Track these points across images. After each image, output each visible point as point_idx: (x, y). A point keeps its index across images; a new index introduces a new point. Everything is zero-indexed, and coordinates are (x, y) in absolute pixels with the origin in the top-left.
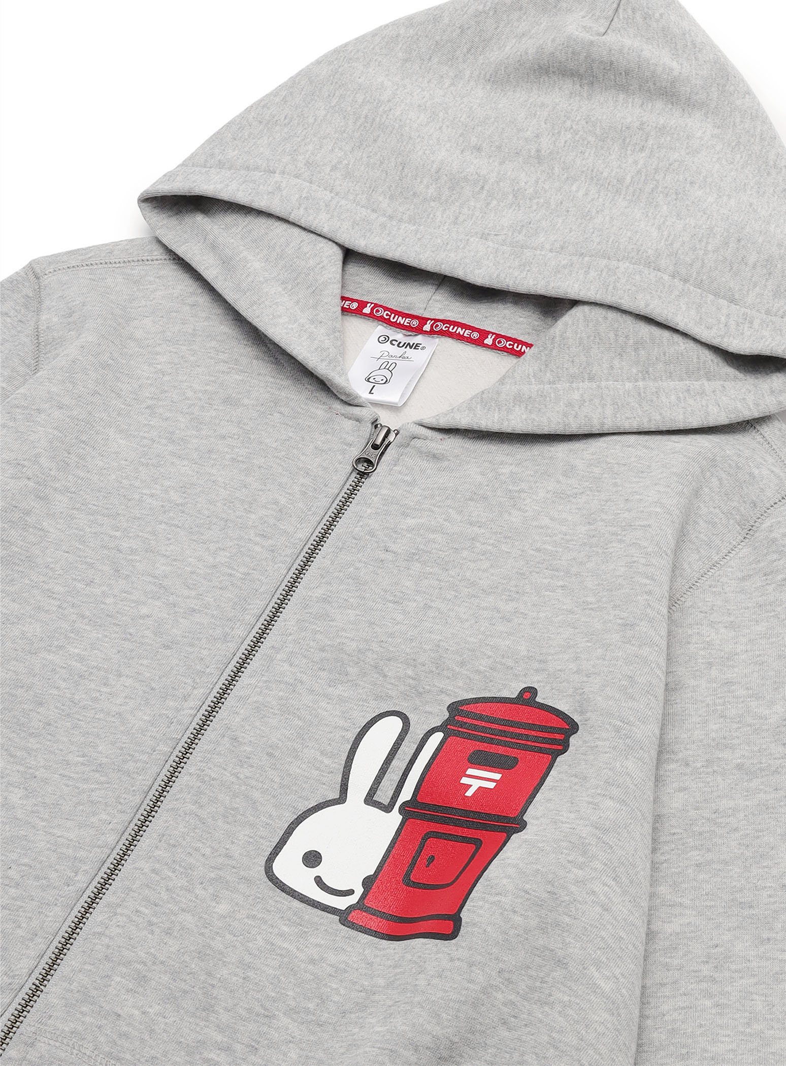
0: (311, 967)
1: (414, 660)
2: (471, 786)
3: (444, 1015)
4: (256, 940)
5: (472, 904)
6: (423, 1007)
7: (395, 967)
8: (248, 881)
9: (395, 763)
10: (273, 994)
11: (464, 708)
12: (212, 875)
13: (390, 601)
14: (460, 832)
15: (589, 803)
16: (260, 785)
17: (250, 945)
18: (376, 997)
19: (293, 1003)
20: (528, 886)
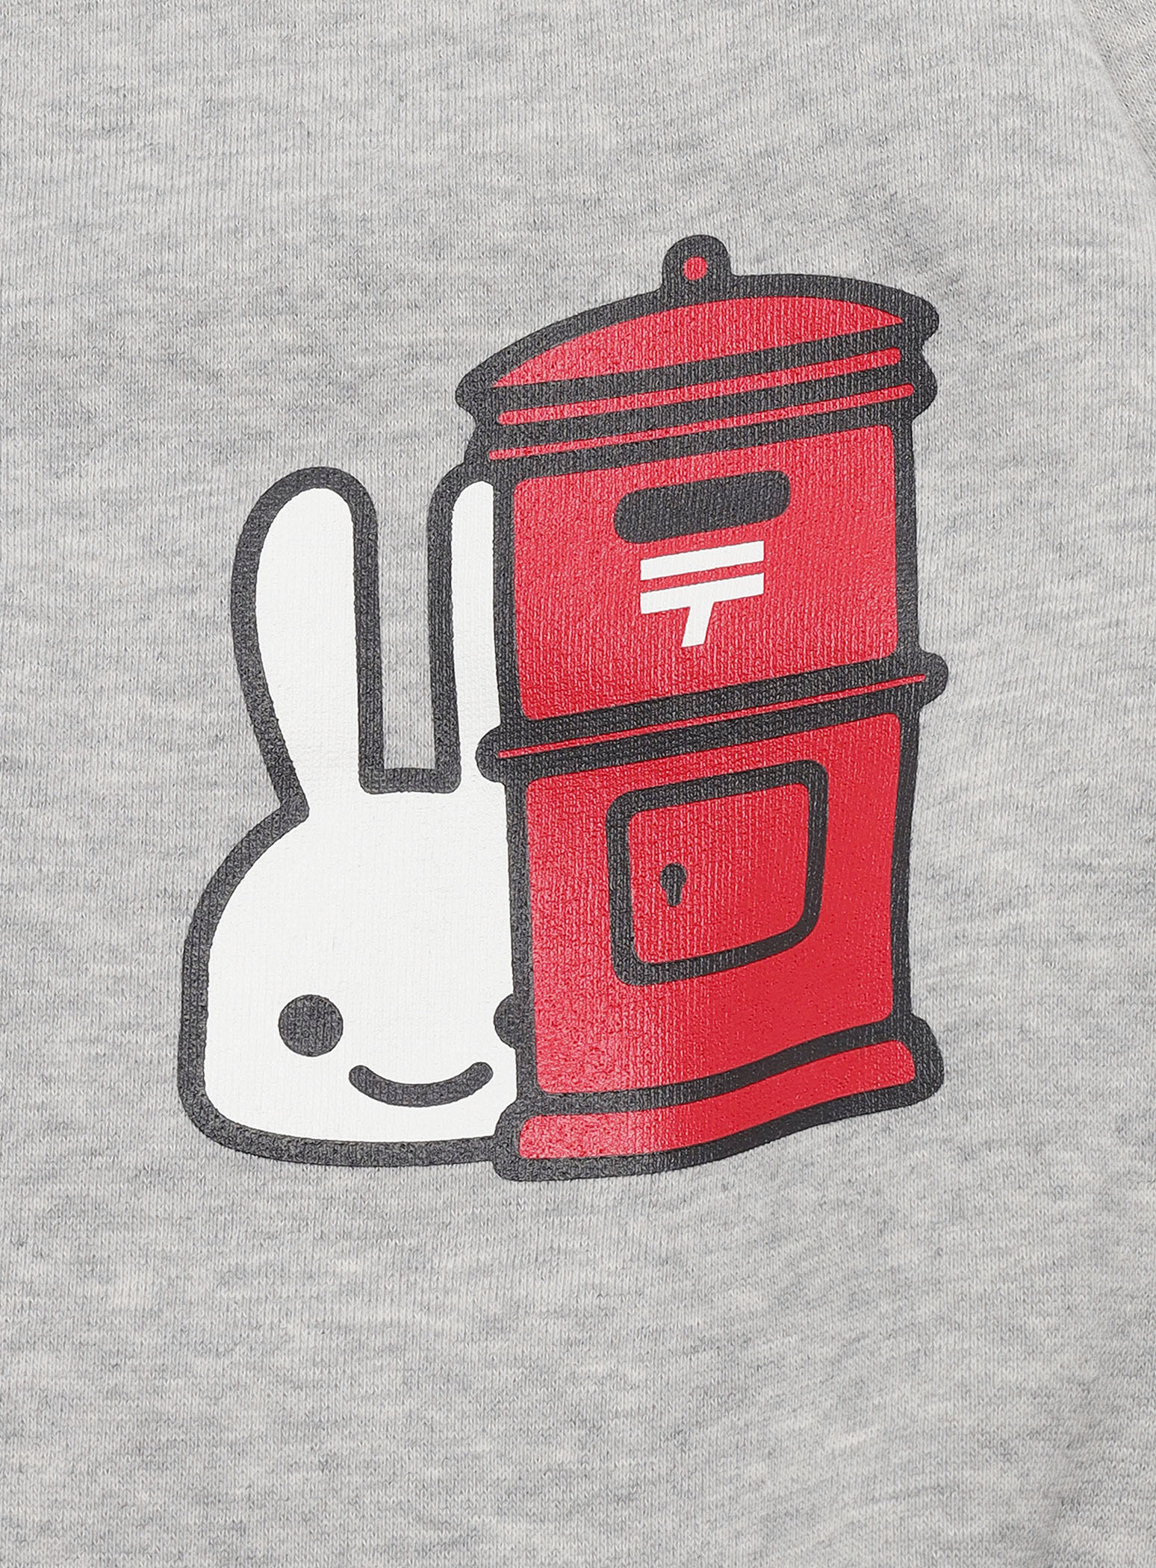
0: (496, 1346)
1: (281, 291)
2: (687, 609)
3: (1034, 1322)
4: (288, 1339)
5: (931, 967)
6: (959, 1327)
7: (774, 1239)
8: (153, 1174)
9: (389, 631)
10: (436, 1473)
11: (512, 379)
12: (39, 1204)
13: (91, 134)
14: (725, 761)
15: (1117, 529)
16: (32, 871)
17: (281, 1360)
18: (761, 1349)
19: (506, 1472)
20: (1080, 849)
